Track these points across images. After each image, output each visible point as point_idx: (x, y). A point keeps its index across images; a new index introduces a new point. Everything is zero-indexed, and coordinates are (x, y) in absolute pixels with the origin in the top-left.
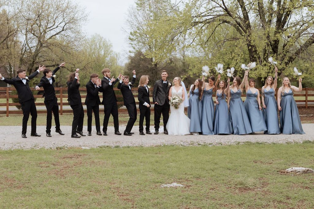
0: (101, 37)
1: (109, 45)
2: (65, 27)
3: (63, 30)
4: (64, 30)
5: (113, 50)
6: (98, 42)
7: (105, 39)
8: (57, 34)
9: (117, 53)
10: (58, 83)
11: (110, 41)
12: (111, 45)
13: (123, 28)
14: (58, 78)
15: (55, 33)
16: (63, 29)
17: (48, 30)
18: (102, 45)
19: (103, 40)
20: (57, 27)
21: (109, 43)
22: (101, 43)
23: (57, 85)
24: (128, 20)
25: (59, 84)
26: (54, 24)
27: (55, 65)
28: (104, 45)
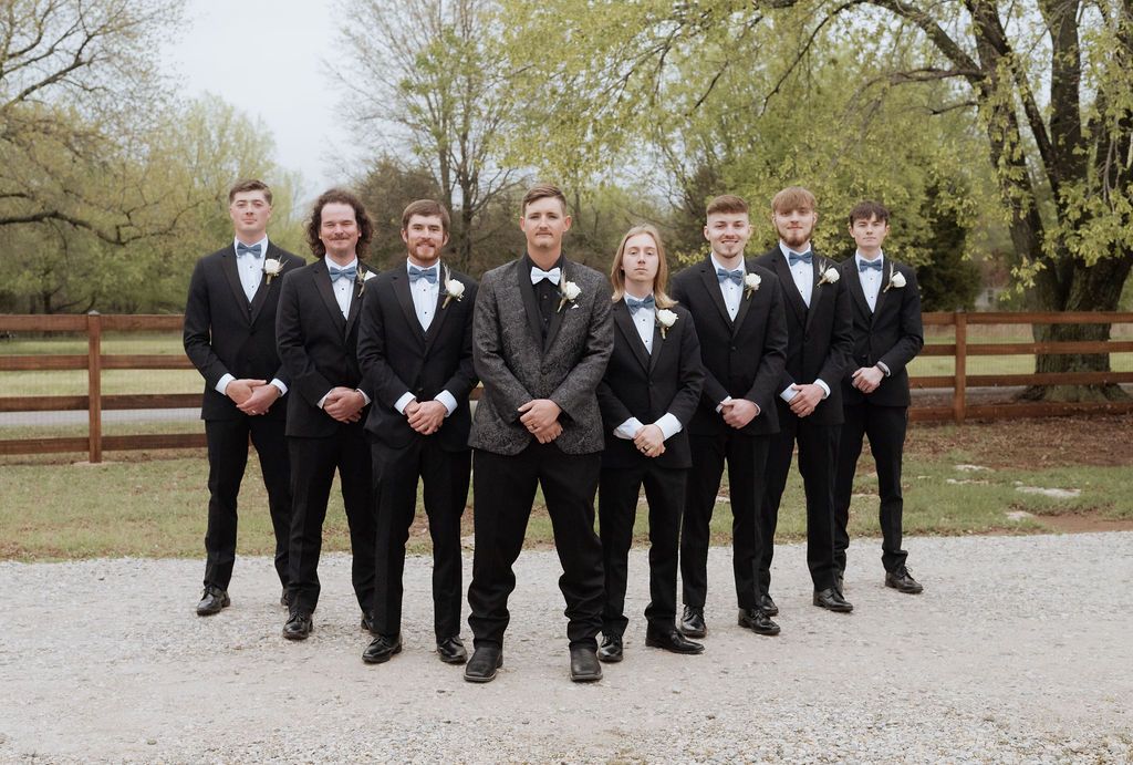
0: (225, 107)
1: (259, 139)
2: (86, 51)
3: (78, 63)
4: (81, 64)
5: (276, 161)
6: (216, 128)
7: (243, 116)
8: (52, 80)
9: (291, 174)
10: (50, 295)
11: (263, 123)
12: (268, 141)
13: (328, 65)
14: (52, 274)
15: (43, 78)
16: (77, 58)
17: (12, 62)
18: (232, 139)
19: (235, 118)
20: (51, 51)
21: (262, 132)
22: (227, 133)
23: (47, 304)
24: (347, 31)
25: (54, 301)
26: (40, 38)
27: (46, 215)
28: (238, 138)
